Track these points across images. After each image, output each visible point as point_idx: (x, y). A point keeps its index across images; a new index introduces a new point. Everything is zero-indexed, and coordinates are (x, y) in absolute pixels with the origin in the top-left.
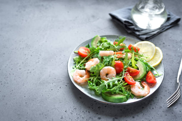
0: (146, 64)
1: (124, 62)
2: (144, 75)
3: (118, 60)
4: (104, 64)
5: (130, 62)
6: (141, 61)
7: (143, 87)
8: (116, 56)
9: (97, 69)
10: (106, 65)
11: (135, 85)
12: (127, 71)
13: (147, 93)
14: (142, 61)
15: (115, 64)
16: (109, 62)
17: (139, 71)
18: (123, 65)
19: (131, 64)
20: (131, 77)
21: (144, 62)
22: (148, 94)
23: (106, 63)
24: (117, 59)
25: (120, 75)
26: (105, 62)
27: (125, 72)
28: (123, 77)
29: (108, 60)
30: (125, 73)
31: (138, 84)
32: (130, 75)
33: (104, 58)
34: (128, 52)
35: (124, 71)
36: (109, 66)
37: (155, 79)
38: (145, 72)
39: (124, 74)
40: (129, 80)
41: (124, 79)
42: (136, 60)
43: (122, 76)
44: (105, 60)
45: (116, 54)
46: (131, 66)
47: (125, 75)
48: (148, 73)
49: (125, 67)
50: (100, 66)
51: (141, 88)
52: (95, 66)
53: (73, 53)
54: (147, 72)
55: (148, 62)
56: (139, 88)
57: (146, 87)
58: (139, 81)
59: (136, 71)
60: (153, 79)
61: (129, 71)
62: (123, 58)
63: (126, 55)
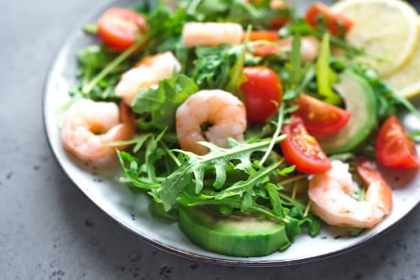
0: (378, 88)
1: (285, 75)
2: (367, 132)
3: (261, 64)
4: (195, 80)
5: (309, 75)
6: (356, 72)
7: (364, 185)
8: (251, 45)
9: (162, 98)
10: (205, 86)
11: (326, 178)
12: (296, 114)
13: (380, 214)
14: (362, 74)
15: (246, 80)
16: (219, 69)
17: (349, 116)
18: (279, 86)
19: (312, 85)
20: (310, 138)
21: (368, 79)
22: (385, 217)
23: (203, 76)
24: (257, 60)
25: (266, 129)
26: (201, 72)
27: (287, 116)
28: (276, 138)
29: (216, 63)
30: (288, 121)
31: (339, 170)
32: (310, 132)
33: (200, 52)
34: (305, 34)
35: (282, 112)
36: (216, 87)
37: (414, 152)
38: (373, 121)
39: (284, 126)
40: (304, 151)
41: (279, 148)
42: (337, 69)
43: (270, 135)
44: (200, 63)
45: (253, 39)
46: (313, 91)
47: (287, 129)
48: (385, 126)
49: (289, 95)
50: (178, 88)
51: (354, 187)
52: (155, 87)
53: (80, 34)
54: (382, 121)
55: (387, 76)
56: (346, 190)
57: (376, 184)
58: (345, 156)
59: (334, 116)
60: (406, 152)
61: (303, 112)
62: (284, 56)
63: (296, 45)
